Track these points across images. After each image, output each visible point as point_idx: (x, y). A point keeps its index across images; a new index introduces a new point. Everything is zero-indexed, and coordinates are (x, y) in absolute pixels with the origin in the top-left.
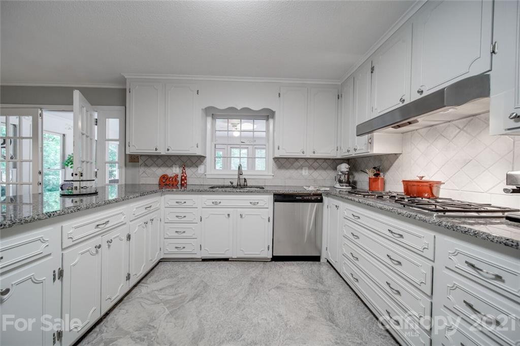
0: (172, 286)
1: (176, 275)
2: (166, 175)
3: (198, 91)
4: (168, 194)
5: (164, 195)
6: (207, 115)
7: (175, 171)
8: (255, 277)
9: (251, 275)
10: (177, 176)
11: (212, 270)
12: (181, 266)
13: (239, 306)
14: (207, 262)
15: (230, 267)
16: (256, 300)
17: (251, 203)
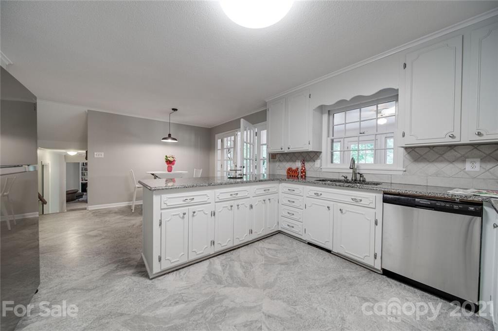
0: (276, 250)
1: (283, 245)
2: (291, 168)
3: (310, 95)
4: (284, 182)
5: (281, 183)
6: (322, 113)
7: (298, 165)
8: (345, 278)
9: (343, 274)
10: (298, 169)
11: (311, 254)
12: (291, 241)
13: (310, 288)
14: (311, 246)
15: (328, 258)
16: (330, 294)
17: (352, 199)
